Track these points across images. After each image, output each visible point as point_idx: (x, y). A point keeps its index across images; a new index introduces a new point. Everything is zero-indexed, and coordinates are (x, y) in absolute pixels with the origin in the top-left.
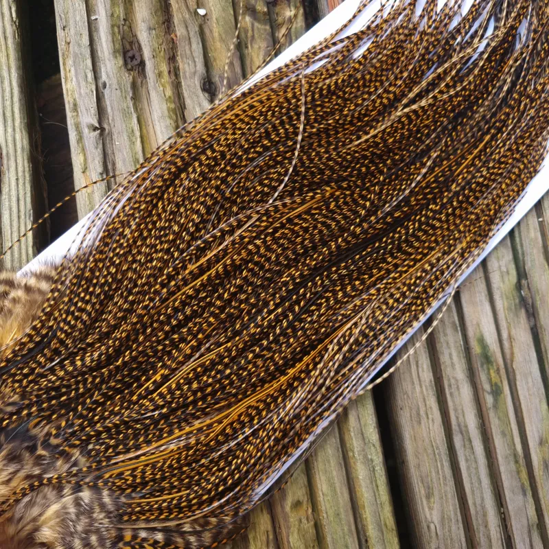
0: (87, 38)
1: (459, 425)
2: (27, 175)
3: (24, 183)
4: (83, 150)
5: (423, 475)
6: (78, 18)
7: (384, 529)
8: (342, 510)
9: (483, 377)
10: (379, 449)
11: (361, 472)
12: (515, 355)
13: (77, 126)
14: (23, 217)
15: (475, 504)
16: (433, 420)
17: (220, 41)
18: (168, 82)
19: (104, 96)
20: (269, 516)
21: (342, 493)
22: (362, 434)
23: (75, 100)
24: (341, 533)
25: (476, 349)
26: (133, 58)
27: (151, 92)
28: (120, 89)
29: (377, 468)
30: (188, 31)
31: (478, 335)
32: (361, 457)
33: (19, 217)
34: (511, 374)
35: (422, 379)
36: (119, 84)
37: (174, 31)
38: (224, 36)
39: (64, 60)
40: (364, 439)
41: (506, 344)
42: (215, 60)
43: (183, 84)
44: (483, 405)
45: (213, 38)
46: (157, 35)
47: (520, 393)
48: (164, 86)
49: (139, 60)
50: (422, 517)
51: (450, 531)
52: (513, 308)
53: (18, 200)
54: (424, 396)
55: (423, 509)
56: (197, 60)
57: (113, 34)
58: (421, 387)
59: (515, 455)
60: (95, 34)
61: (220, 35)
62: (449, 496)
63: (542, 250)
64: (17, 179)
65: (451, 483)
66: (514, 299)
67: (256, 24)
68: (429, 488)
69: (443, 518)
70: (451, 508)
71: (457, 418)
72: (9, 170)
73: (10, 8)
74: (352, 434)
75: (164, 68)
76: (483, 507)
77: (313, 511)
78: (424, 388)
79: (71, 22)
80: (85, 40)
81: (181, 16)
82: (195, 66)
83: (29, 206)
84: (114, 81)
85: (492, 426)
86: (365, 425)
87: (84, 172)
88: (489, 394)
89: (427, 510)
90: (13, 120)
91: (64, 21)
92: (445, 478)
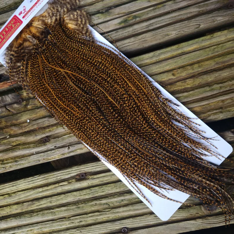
0: (41, 154)
1: (146, 28)
2: (85, 165)
3: (88, 165)
4: (76, 150)
5: (162, 37)
6: (36, 157)
7: (179, 48)
8: (174, 61)
9: (131, 22)
10: (155, 52)
11: (163, 57)
12: (123, 12)
13: (69, 153)
14: (98, 164)
15: (169, 21)
16: (146, 36)
17: (37, 114)
18: (52, 128)
19: (58, 147)
20: (177, 83)
21: (169, 62)
22: (151, 57)
23: (61, 155)
24: (181, 61)
25: (123, 25)
26: (46, 140)
27: (56, 133)
28: (56, 142)
29: (161, 52)
30: (35, 124)
31: (118, 25)
32: (158, 57)
33: (98, 166)
34: (130, 13)
35: (133, 41)
36: (54, 142)
37: (36, 129)
38: (35, 113)
39: (49, 160)
40: (153, 57)
41: (121, 15)
42: (43, 115)
43: (52, 124)
44: (140, 21)
45: (36, 117)
46: (37, 134)
47: (135, 10)
48: (53, 129)
49: (46, 138)
50: (175, 36)
51: (178, 28)
52: (109, 14)
53: (93, 166)
54: (139, 40)
55: (172, 36)
56: (44, 120)
57: (39, 146)
58: (136, 41)
59: (154, 9)
60: (40, 152)
61: (35, 114)
62: (167, 29)
63: (90, 6)
64: (87, 168)
65: (164, 29)
66: (106, 14)
67: (30, 104)
68: (165, 35)
69: (174, 30)
70: (171, 28)
71: (144, 29)
72: (84, 170)
73: (35, 177)
74: (152, 60)
75: (48, 130)
76: (170, 18)
77: (175, 70)
78: (136, 40)
79: (37, 159)
80: (42, 154)
81: (31, 127)
82: (46, 121)
83: (94, 163)
84: (54, 144)
85: (146, 17)
86: (149, 57)
87: (82, 149)
88: (136, 19)
89: (172, 35)
90: (69, 171)
91: (37, 161)
92: (162, 31)
